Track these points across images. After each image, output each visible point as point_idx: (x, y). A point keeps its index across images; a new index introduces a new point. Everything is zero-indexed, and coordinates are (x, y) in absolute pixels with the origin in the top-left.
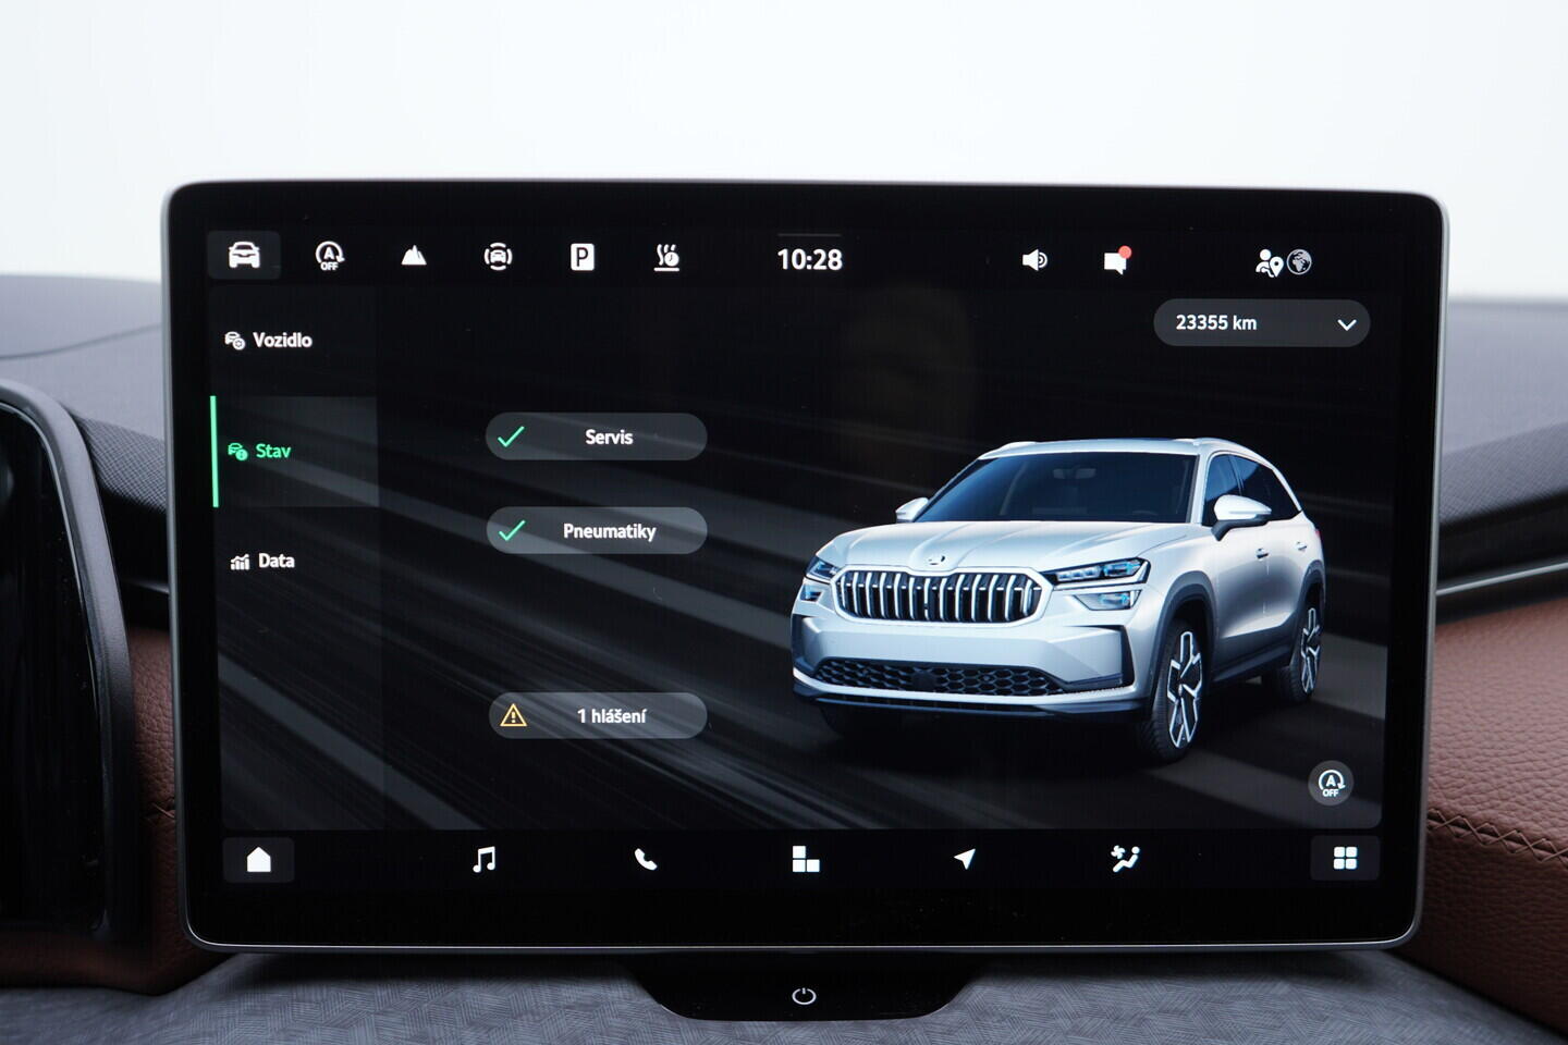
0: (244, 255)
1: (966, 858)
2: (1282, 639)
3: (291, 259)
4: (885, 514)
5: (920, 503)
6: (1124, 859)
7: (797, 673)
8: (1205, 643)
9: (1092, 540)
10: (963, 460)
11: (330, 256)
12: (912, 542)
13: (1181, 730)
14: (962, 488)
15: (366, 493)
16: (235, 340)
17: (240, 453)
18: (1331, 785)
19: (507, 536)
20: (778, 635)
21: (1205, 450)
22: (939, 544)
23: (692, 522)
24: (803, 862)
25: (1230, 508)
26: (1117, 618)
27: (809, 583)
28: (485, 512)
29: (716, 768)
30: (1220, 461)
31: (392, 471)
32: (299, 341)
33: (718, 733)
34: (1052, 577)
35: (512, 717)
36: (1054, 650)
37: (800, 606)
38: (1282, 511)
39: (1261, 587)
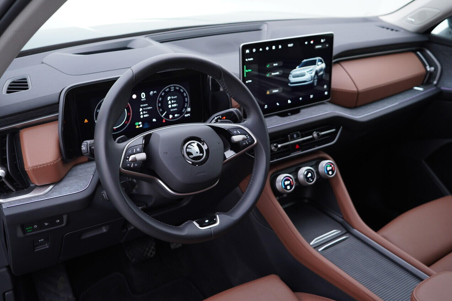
0: (247, 51)
1: (301, 99)
2: (322, 75)
3: (251, 51)
4: (295, 68)
5: (298, 67)
6: (311, 96)
7: (289, 84)
8: (317, 76)
9: (310, 68)
10: (301, 62)
11: (254, 50)
12: (297, 71)
13: (315, 84)
14: (301, 65)
15: (256, 73)
16: (247, 60)
17: (247, 71)
18: (325, 87)
19: (268, 75)
20: (288, 81)
21: (317, 58)
22: (299, 70)
23: (281, 71)
24: (289, 102)
25: (320, 63)
26: (311, 75)
27: (290, 75)
28: (266, 73)
29: (283, 94)
30: (319, 59)
31: (259, 71)
32: (252, 59)
33: (284, 91)
34: (307, 72)
35: (268, 93)
36: (307, 79)
37: (289, 78)
38: (323, 63)
39: (321, 70)
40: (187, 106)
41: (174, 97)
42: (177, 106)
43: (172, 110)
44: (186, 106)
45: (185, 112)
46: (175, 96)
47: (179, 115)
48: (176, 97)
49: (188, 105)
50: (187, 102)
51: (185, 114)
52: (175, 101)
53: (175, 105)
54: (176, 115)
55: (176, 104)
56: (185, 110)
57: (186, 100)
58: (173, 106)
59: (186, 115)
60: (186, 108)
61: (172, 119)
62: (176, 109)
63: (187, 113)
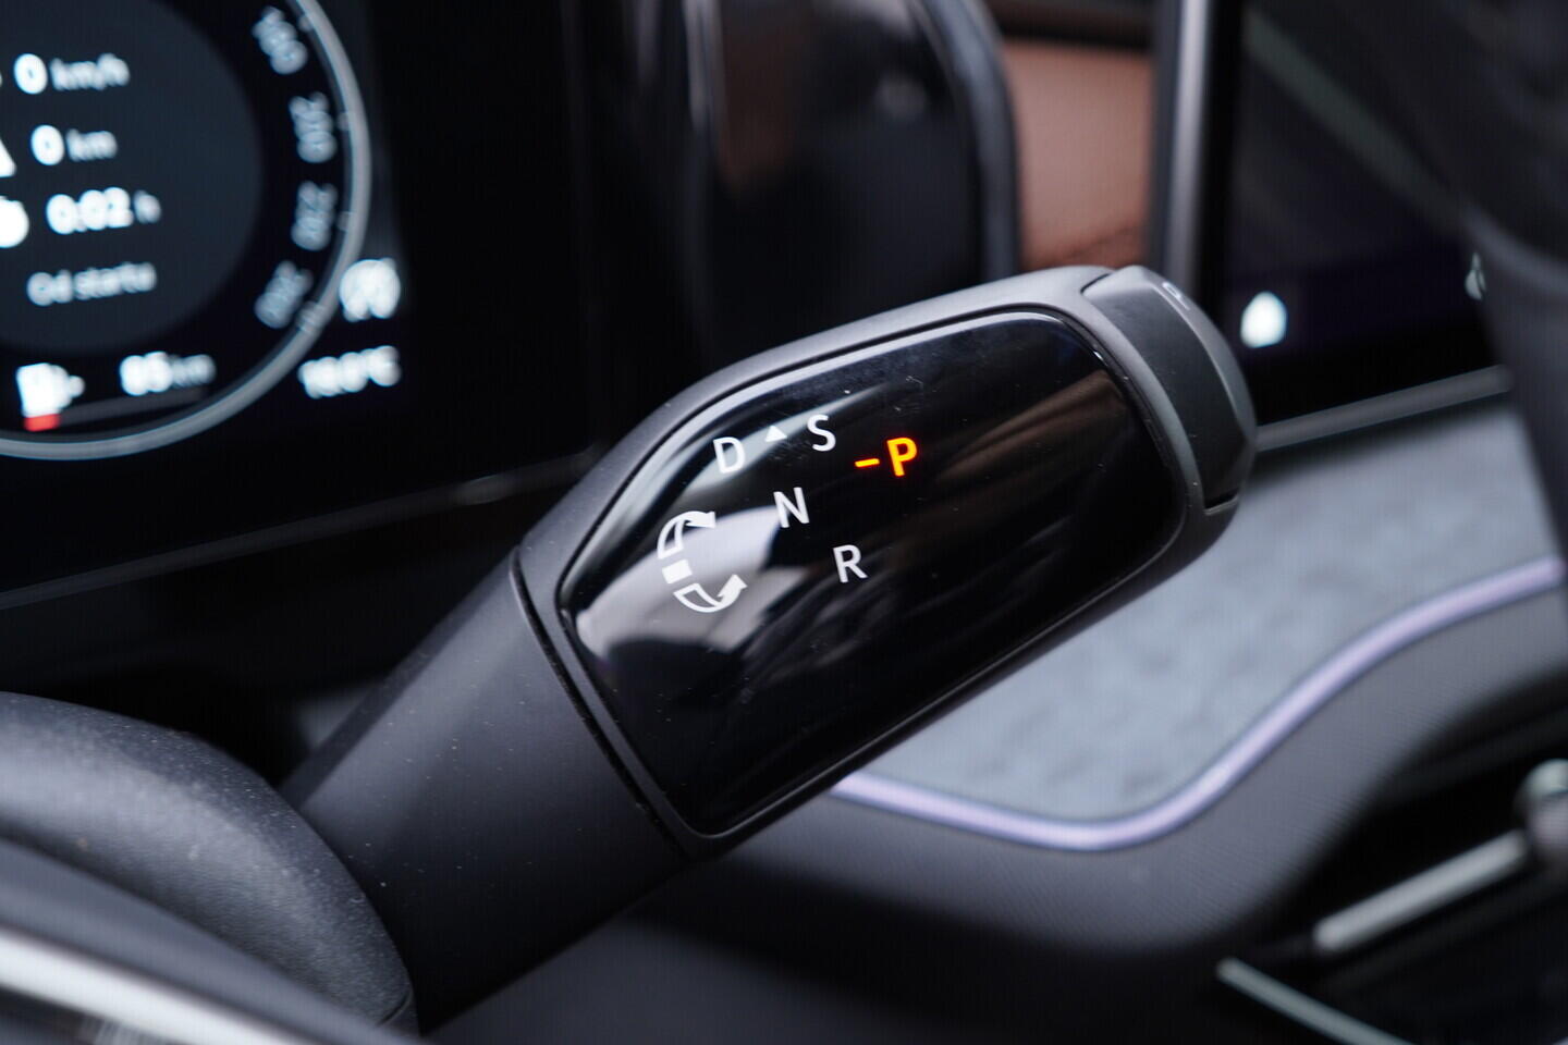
40: (335, 233)
41: (75, 76)
42: (137, 227)
43: (47, 289)
44: (310, 228)
45: (314, 320)
46: (93, 57)
47: (198, 368)
48: (110, 71)
49: (355, 222)
50: (333, 173)
51: (317, 352)
52: (99, 144)
53: (105, 209)
54: (145, 374)
55: (117, 196)
56: (309, 297)
57: (314, 140)
58: (64, 215)
59: (327, 377)
60: (319, 266)
61: (66, 426)
62: (137, 277)
63: (343, 336)
